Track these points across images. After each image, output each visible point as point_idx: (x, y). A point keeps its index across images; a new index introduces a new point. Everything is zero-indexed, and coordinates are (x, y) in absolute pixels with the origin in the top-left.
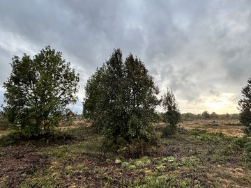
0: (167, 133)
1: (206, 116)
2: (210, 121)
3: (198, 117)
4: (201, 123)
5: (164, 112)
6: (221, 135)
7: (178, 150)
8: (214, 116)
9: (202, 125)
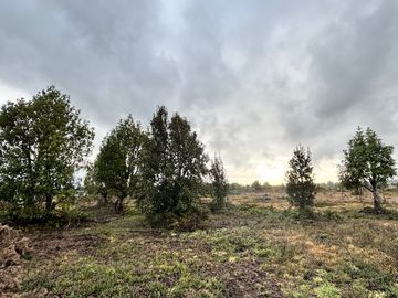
0: (214, 208)
1: (257, 187)
2: (261, 195)
3: (246, 189)
4: (251, 197)
5: (210, 182)
6: (271, 209)
7: (229, 223)
8: (267, 188)
9: (251, 200)
